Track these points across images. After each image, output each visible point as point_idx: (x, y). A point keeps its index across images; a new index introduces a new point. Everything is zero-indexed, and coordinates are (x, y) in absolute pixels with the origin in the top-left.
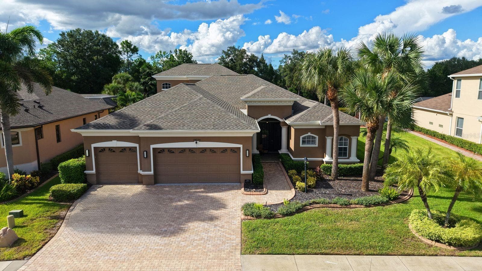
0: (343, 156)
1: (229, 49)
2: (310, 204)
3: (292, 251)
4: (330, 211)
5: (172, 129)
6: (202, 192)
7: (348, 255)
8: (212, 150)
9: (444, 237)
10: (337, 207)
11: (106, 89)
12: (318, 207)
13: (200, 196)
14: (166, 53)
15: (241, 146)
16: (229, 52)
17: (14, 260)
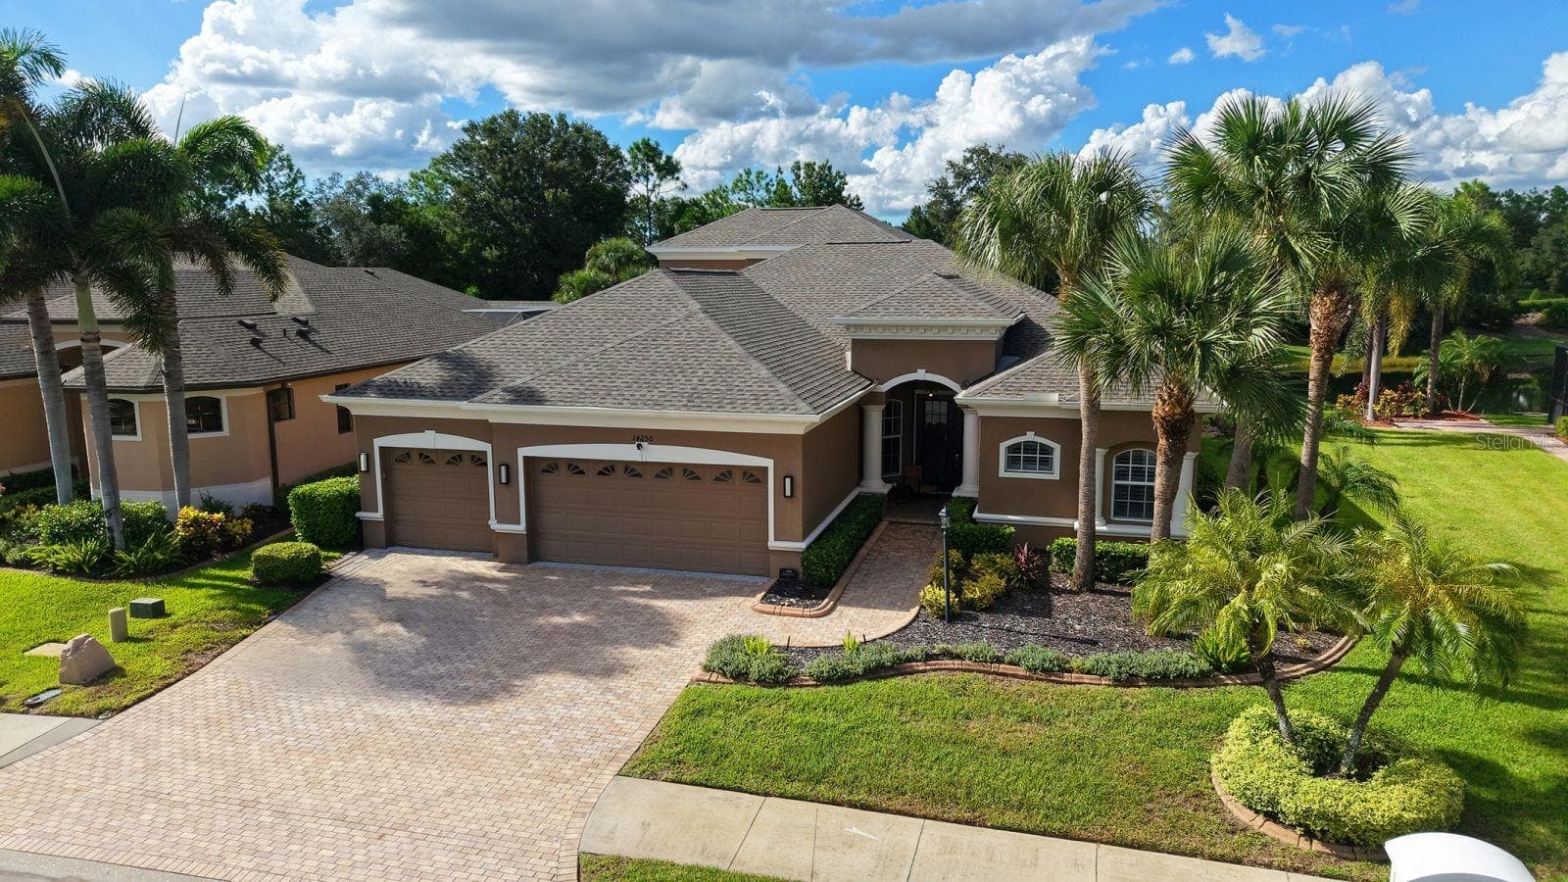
0: (1130, 516)
1: (968, 155)
2: (929, 657)
3: (767, 784)
4: (978, 682)
5: (572, 403)
6: (642, 594)
7: (935, 819)
8: (690, 471)
9: (1287, 804)
10: (1014, 676)
11: (564, 287)
12: (950, 670)
13: (626, 605)
14: (764, 175)
15: (769, 463)
16: (970, 166)
17: (76, 716)
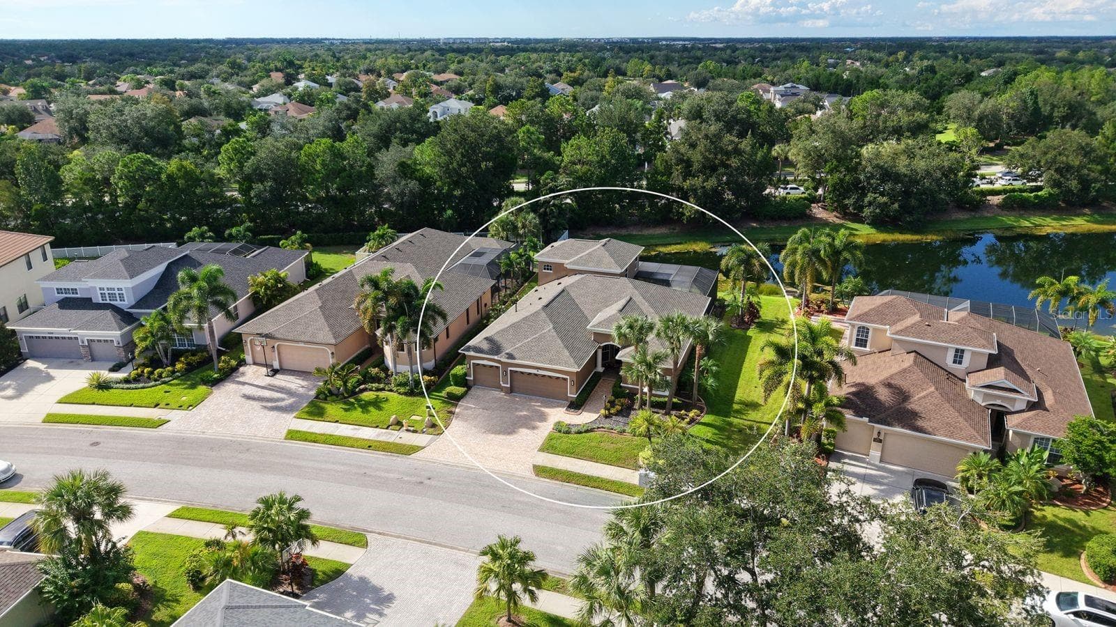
2: (598, 428)
3: (563, 454)
4: (607, 434)
5: (522, 360)
8: (549, 376)
10: (614, 433)
12: (602, 431)
13: (536, 409)
15: (569, 377)
17: (434, 435)
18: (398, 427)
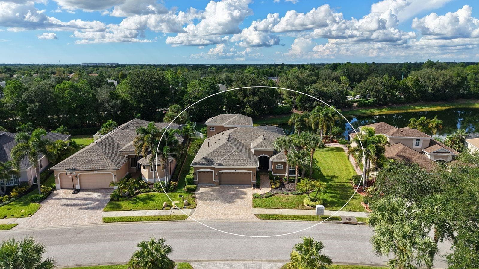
0: (293, 174)
2: (275, 194)
3: (266, 207)
5: (227, 165)
6: (238, 189)
7: (282, 209)
8: (241, 173)
10: (284, 195)
12: (278, 195)
15: (252, 172)
17: (191, 209)
18: (169, 208)
